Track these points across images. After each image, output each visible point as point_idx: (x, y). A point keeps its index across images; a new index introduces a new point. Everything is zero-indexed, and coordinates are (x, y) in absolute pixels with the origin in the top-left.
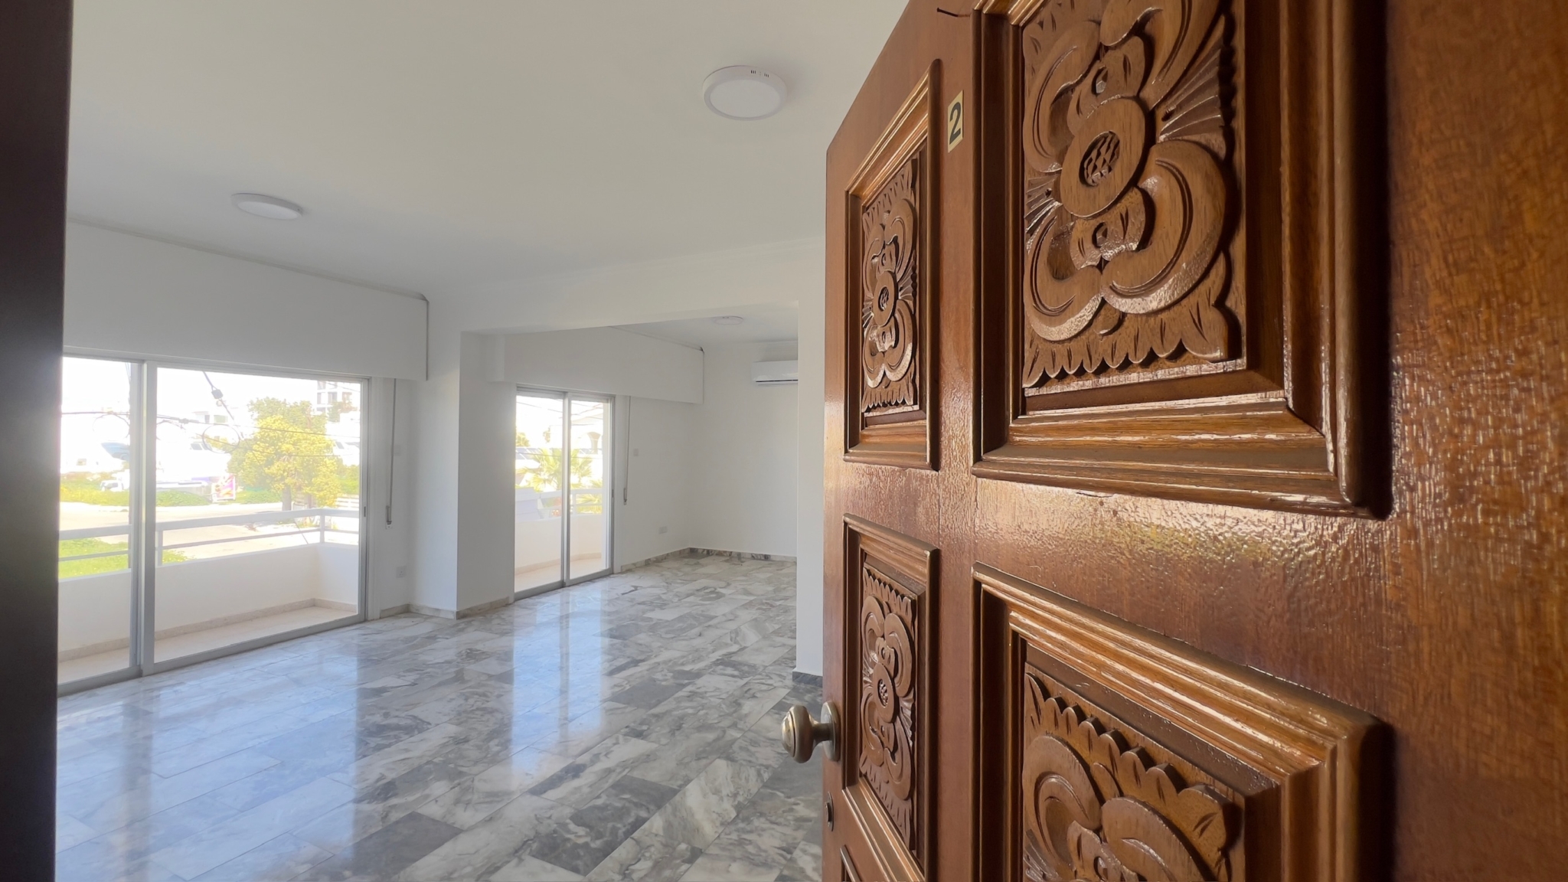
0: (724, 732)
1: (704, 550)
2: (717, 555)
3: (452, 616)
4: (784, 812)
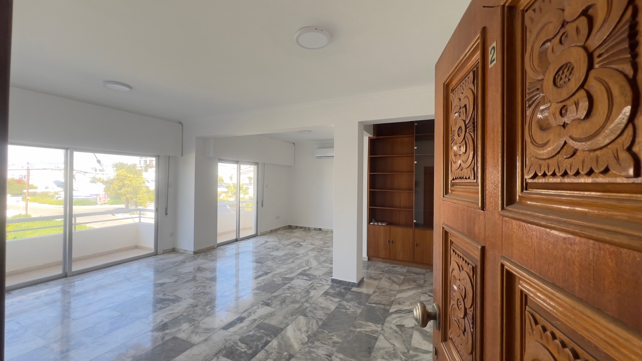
0: (303, 304)
1: (295, 226)
2: (300, 228)
3: (192, 253)
4: (328, 339)
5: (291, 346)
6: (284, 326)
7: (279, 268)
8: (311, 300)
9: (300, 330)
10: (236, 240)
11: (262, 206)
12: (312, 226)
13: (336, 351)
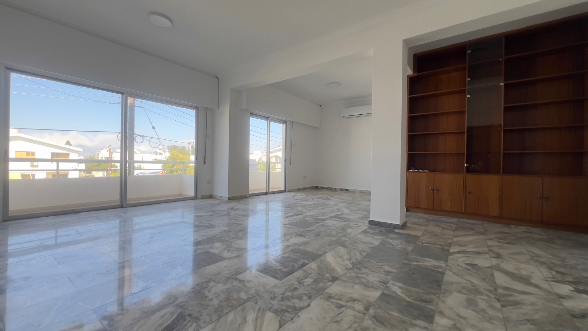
0: (340, 238)
1: (321, 187)
2: (326, 189)
3: (226, 199)
4: (377, 268)
5: (334, 270)
6: (322, 253)
7: (309, 212)
8: (349, 236)
9: (341, 257)
10: (266, 193)
11: (290, 163)
12: (338, 187)
13: (392, 280)
